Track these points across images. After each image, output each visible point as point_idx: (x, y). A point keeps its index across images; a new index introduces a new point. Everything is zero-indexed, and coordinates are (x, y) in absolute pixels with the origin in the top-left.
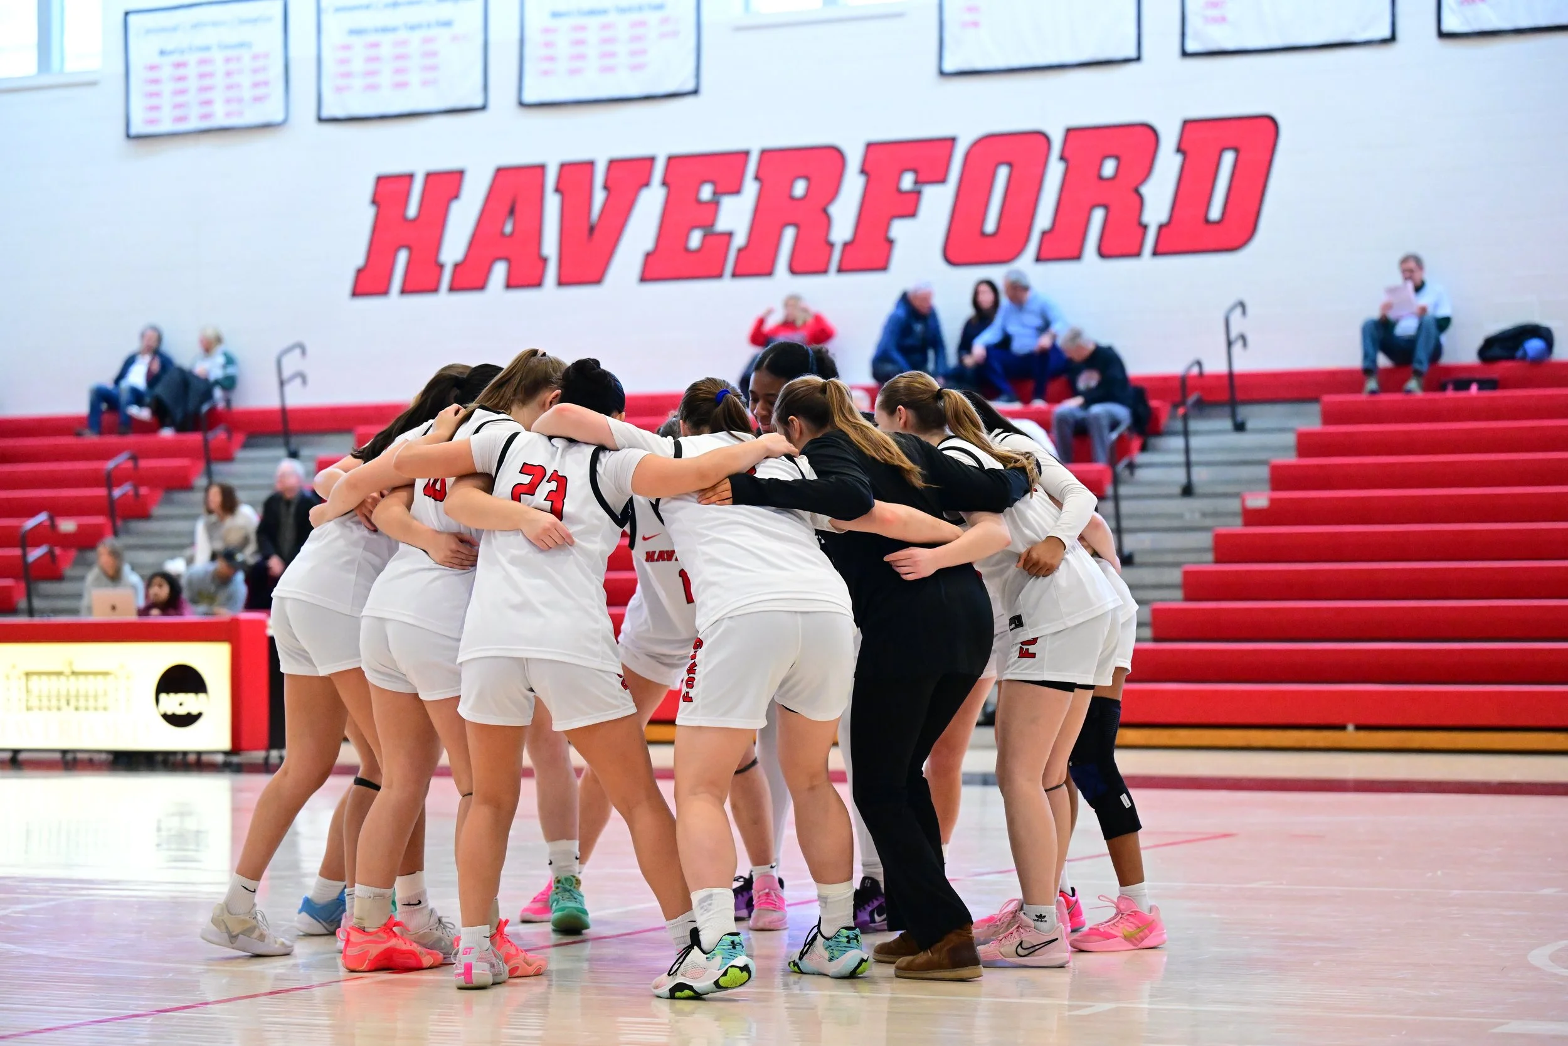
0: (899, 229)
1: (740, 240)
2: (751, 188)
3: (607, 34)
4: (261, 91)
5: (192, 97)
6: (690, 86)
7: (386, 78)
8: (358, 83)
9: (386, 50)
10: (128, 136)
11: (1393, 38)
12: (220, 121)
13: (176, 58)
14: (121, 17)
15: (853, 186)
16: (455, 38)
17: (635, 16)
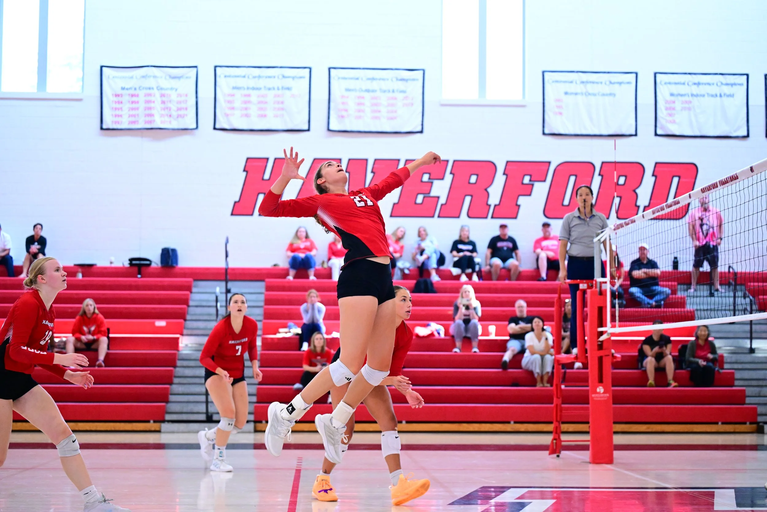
0: (522, 200)
1: (442, 200)
2: (448, 177)
3: (375, 101)
4: (182, 112)
5: (141, 112)
6: (419, 129)
7: (254, 111)
8: (238, 113)
9: (254, 98)
10: (102, 128)
11: (748, 136)
12: (158, 124)
13: (132, 92)
14: (99, 68)
15: (500, 180)
16: (293, 96)
17: (391, 95)
